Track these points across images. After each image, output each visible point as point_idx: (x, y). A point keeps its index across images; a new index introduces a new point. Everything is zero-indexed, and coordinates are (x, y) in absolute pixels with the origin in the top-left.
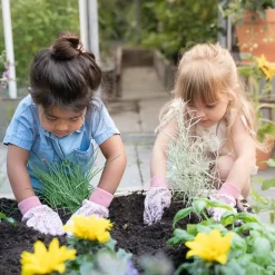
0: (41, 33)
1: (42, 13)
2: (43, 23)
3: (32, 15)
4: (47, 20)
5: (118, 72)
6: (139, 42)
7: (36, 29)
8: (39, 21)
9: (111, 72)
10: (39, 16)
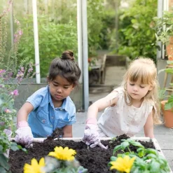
0: (56, 47)
1: (56, 36)
2: (57, 41)
3: (51, 37)
4: (59, 39)
5: (103, 69)
6: (118, 51)
7: (53, 44)
8: (54, 40)
9: (98, 69)
10: (54, 37)
